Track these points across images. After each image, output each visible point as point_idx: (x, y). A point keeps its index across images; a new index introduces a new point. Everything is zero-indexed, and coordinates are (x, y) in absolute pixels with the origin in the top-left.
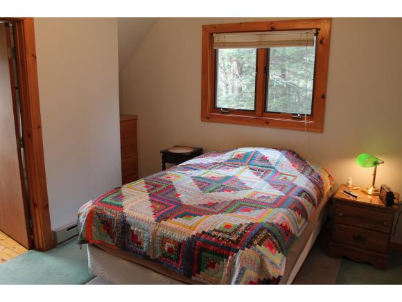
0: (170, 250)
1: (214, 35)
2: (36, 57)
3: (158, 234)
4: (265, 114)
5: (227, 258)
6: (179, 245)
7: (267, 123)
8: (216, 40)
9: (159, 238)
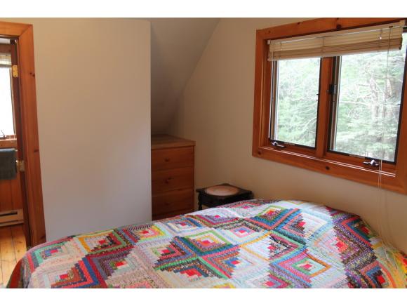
1: (269, 42)
2: (34, 76)
7: (328, 168)
8: (271, 49)
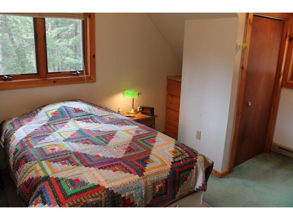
0: (160, 189)
3: (149, 184)
4: (48, 75)
5: (193, 168)
6: (166, 181)
9: (150, 187)
